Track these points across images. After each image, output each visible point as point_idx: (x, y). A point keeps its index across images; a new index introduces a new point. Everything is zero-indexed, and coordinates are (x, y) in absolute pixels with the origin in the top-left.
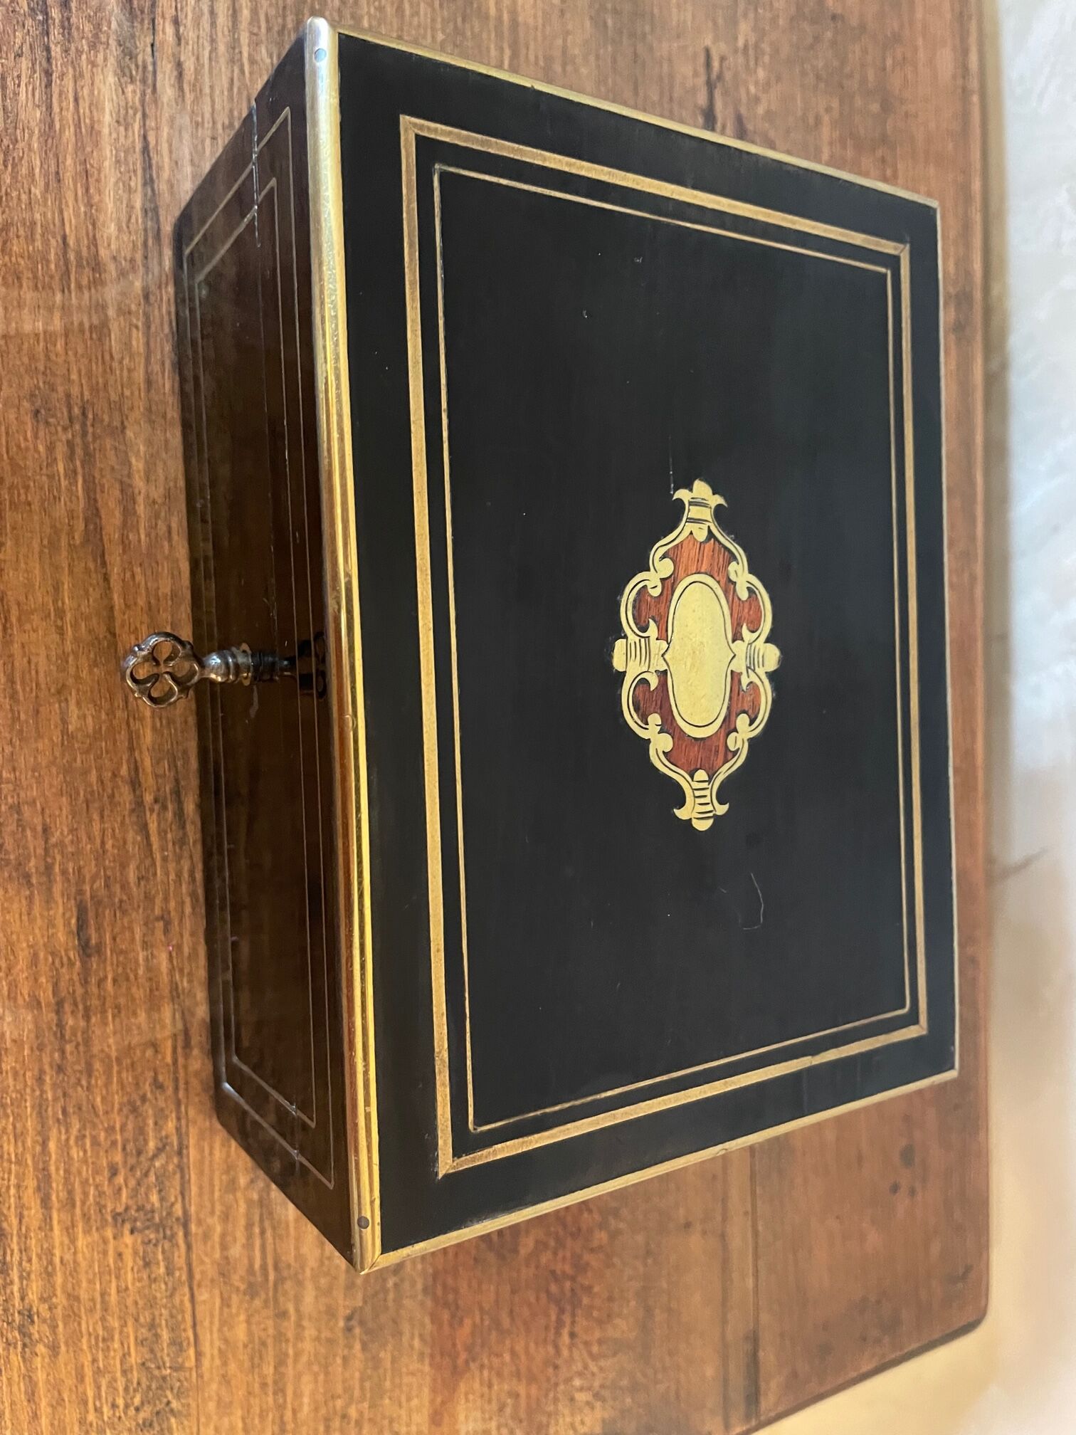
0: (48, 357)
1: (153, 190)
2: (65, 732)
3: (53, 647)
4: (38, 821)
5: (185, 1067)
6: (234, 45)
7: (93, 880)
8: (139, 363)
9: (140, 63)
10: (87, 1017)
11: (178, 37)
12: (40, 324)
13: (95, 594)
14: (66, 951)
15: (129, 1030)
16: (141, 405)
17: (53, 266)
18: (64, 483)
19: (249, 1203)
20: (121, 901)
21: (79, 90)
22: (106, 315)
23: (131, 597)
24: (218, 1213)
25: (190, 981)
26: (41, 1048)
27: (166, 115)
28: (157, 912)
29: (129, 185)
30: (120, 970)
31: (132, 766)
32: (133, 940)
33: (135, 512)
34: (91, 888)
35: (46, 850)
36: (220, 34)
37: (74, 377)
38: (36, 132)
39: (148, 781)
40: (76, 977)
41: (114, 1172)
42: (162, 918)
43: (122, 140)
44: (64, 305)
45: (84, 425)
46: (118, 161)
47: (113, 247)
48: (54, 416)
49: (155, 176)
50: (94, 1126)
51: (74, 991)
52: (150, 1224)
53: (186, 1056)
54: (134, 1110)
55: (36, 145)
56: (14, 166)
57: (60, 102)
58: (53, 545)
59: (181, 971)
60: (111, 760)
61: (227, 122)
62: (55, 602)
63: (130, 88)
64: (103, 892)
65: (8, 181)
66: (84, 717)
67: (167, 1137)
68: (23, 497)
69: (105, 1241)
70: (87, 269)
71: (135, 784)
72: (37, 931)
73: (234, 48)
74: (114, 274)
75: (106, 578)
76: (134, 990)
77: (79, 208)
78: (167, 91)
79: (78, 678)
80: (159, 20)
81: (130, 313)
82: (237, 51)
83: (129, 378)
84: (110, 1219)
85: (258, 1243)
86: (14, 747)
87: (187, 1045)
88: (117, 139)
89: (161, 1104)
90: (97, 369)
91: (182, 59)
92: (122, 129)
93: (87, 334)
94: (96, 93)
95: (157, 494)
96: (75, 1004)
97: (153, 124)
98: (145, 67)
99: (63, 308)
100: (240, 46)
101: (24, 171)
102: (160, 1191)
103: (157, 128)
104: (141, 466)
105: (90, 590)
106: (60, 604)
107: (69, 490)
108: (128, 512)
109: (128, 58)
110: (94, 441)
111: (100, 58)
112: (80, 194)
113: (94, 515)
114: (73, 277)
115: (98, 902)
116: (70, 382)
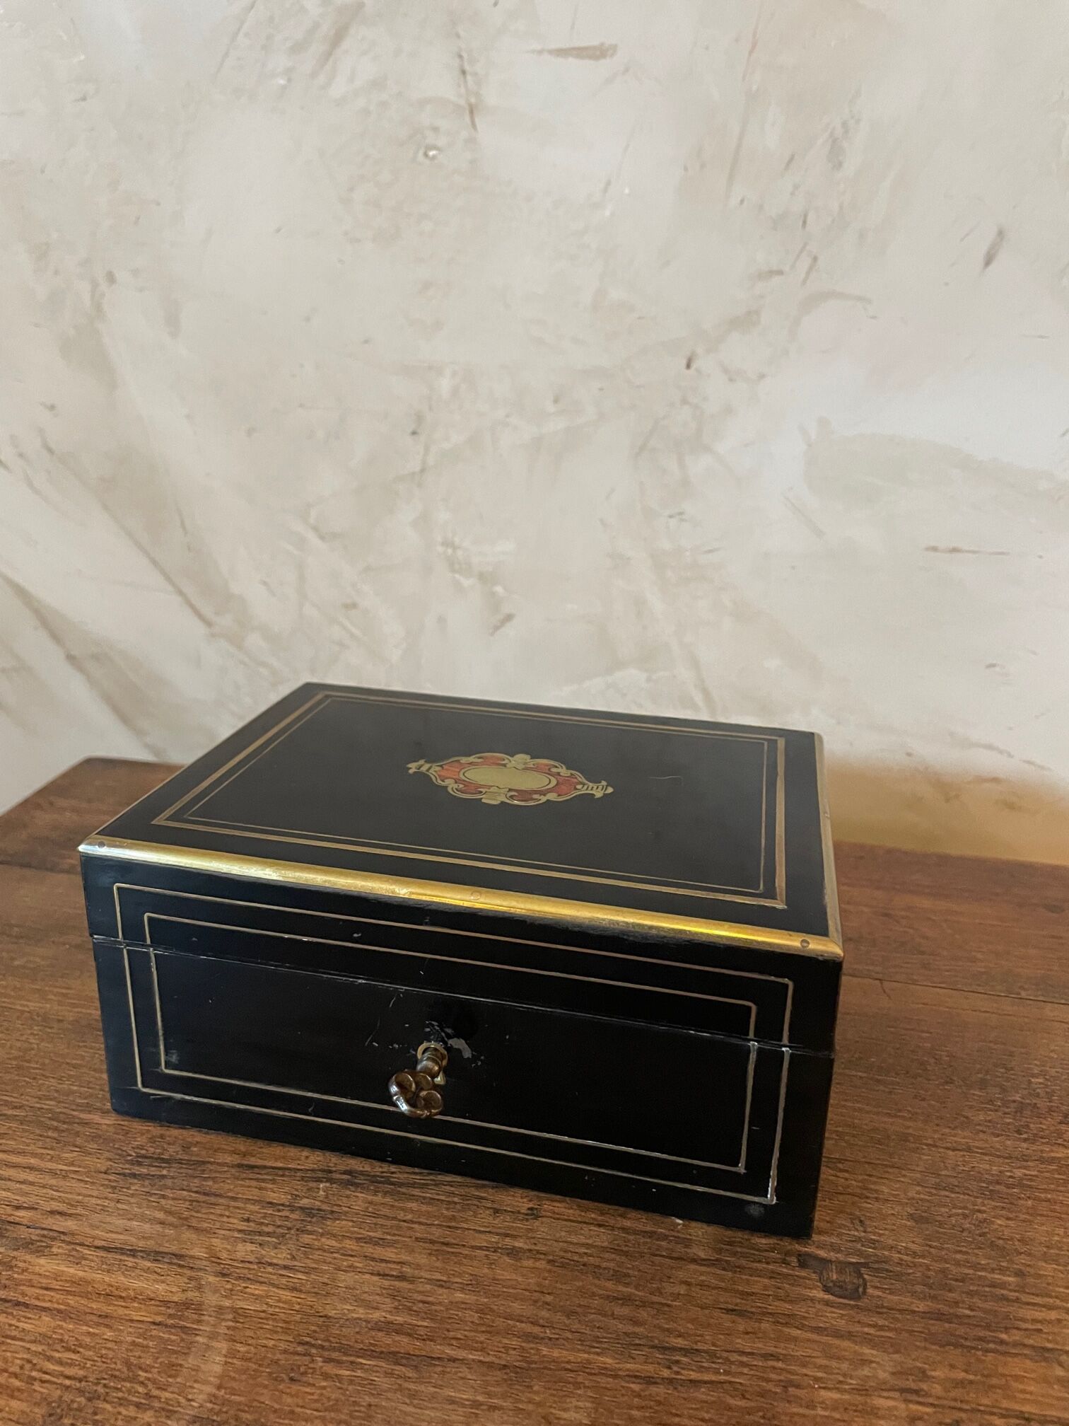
0: (249, 1360)
1: (141, 1251)
3: (506, 1418)
5: (939, 1398)
6: (53, 1173)
8: (274, 1292)
9: (38, 1238)
11: (30, 1208)
12: (218, 1358)
13: (464, 1371)
16: (311, 1299)
17: (173, 1337)
18: (359, 1373)
20: (763, 1417)
21: (39, 1285)
22: (228, 1308)
23: (476, 1345)
25: (851, 1377)
27: (88, 1230)
28: (778, 1390)
29: (130, 1267)
31: (634, 1379)
32: (804, 1416)
33: (402, 1325)
36: (41, 1181)
37: (271, 1343)
38: (60, 1323)
39: (649, 1370)
42: (785, 1387)
43: (92, 1264)
44: (208, 1336)
45: (313, 1346)
46: (108, 1271)
47: (173, 1290)
48: (299, 1367)
49: (130, 1248)
53: (927, 1395)
55: (71, 1326)
56: (80, 1346)
57: (44, 1301)
59: (841, 1382)
60: (623, 1395)
61: (110, 1190)
62: (464, 1406)
63: (55, 1250)
65: (91, 1353)
66: (576, 1407)
68: (363, 1409)
70: (186, 1313)
71: (650, 1381)
73: (56, 1174)
74: (197, 1294)
75: (454, 1360)
77: (134, 1307)
78: (70, 1224)
79: (539, 1404)
80: (11, 1219)
81: (231, 1290)
82: (58, 1172)
83: (285, 1302)
87: (916, 1392)
88: (91, 1268)
90: (270, 1324)
91: (49, 1210)
92: (83, 1262)
93: (238, 1325)
94: (47, 1274)
95: (388, 1305)
97: (91, 1240)
98: (44, 1236)
99: (210, 1338)
100: (57, 1169)
101: (88, 1340)
103: (94, 1238)
104: (361, 1310)
105: (460, 1374)
106: (467, 1403)
107: (366, 1371)
108: (399, 1330)
109: (30, 1246)
110: (330, 1341)
111: (21, 1264)
112: (123, 1304)
113: (394, 1357)
114: (188, 1325)
116: (274, 1348)
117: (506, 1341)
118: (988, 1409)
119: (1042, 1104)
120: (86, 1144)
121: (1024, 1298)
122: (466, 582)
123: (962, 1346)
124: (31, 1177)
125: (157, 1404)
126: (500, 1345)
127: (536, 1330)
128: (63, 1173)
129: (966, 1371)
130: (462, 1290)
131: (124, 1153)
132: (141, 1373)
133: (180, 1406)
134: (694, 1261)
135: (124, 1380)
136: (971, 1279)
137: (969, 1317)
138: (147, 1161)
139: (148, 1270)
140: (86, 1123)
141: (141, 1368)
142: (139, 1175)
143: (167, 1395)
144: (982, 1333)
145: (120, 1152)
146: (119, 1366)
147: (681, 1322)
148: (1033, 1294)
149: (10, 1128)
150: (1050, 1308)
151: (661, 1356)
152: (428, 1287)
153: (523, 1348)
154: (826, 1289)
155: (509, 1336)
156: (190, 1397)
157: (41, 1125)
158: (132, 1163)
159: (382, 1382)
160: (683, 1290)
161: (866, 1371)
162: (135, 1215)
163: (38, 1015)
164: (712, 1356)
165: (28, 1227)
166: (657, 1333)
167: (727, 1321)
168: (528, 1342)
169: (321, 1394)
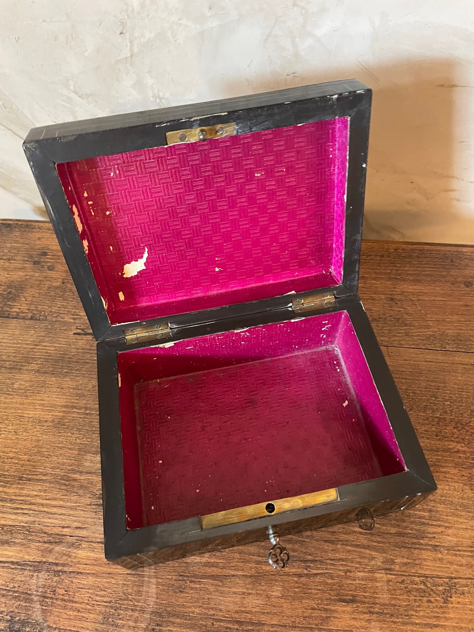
0: (164, 585)
2: (281, 598)
3: (254, 597)
4: (309, 611)
5: (397, 571)
7: (331, 595)
9: (76, 541)
10: (376, 604)
11: (68, 527)
12: (153, 586)
13: (238, 580)
14: (353, 608)
15: (383, 590)
17: (136, 579)
18: (202, 586)
19: (448, 554)
20: (339, 586)
21: (83, 563)
23: (240, 568)
24: (450, 566)
25: (368, 565)
26: (384, 621)
27: (92, 534)
28: (343, 574)
30: (361, 590)
31: (294, 576)
32: (352, 584)
34: (333, 596)
35: (320, 610)
36: (67, 513)
37: (170, 577)
38: (96, 579)
39: (300, 571)
40: (362, 606)
41: (430, 601)
42: (346, 573)
43: (99, 550)
45: (185, 576)
48: (182, 586)
50: (413, 606)
51: (367, 607)
52: (449, 591)
53: (394, 570)
54: (410, 591)
55: (100, 580)
56: (105, 588)
57: (86, 570)
58: (222, 592)
59: (365, 568)
60: (292, 583)
62: (239, 595)
63: (83, 546)
64: (335, 592)
65: (110, 590)
66: (277, 590)
67: (420, 581)
68: (206, 600)
69: (453, 607)
71: (300, 576)
72: (345, 617)
73: (72, 508)
75: (234, 576)
76: (369, 586)
78: (83, 533)
79: (264, 591)
80: (62, 533)
84: (445, 605)
85: (462, 553)
86: (285, 616)
87: (390, 570)
89: (409, 582)
91: (75, 527)
92: (96, 550)
93: (157, 571)
94: (84, 557)
96: (371, 607)
99: (149, 578)
100: (71, 506)
102: (439, 586)
105: (236, 582)
106: (241, 593)
107: (205, 584)
109: (74, 545)
110: (190, 573)
111: (74, 555)
113: (213, 577)
114: (140, 573)
115: (338, 595)
116: (172, 579)
117: (250, 565)
118: (414, 574)
119: (448, 417)
120: (78, 491)
121: (431, 522)
123: (407, 547)
125: (138, 608)
126: (248, 567)
127: (260, 559)
128: (74, 507)
129: (407, 558)
132: (129, 596)
133: (146, 608)
135: (125, 600)
136: (412, 515)
137: (410, 533)
140: (75, 480)
141: (128, 594)
143: (140, 604)
144: (415, 541)
145: (92, 493)
146: (121, 595)
147: (310, 549)
148: (434, 520)
149: (46, 486)
150: (439, 526)
151: (303, 564)
153: (256, 567)
154: (360, 527)
155: (251, 563)
156: (148, 604)
157: (58, 483)
159: (212, 589)
161: (373, 563)
164: (321, 562)
165: (70, 536)
166: (302, 555)
167: (326, 546)
168: (257, 564)
169: (192, 596)
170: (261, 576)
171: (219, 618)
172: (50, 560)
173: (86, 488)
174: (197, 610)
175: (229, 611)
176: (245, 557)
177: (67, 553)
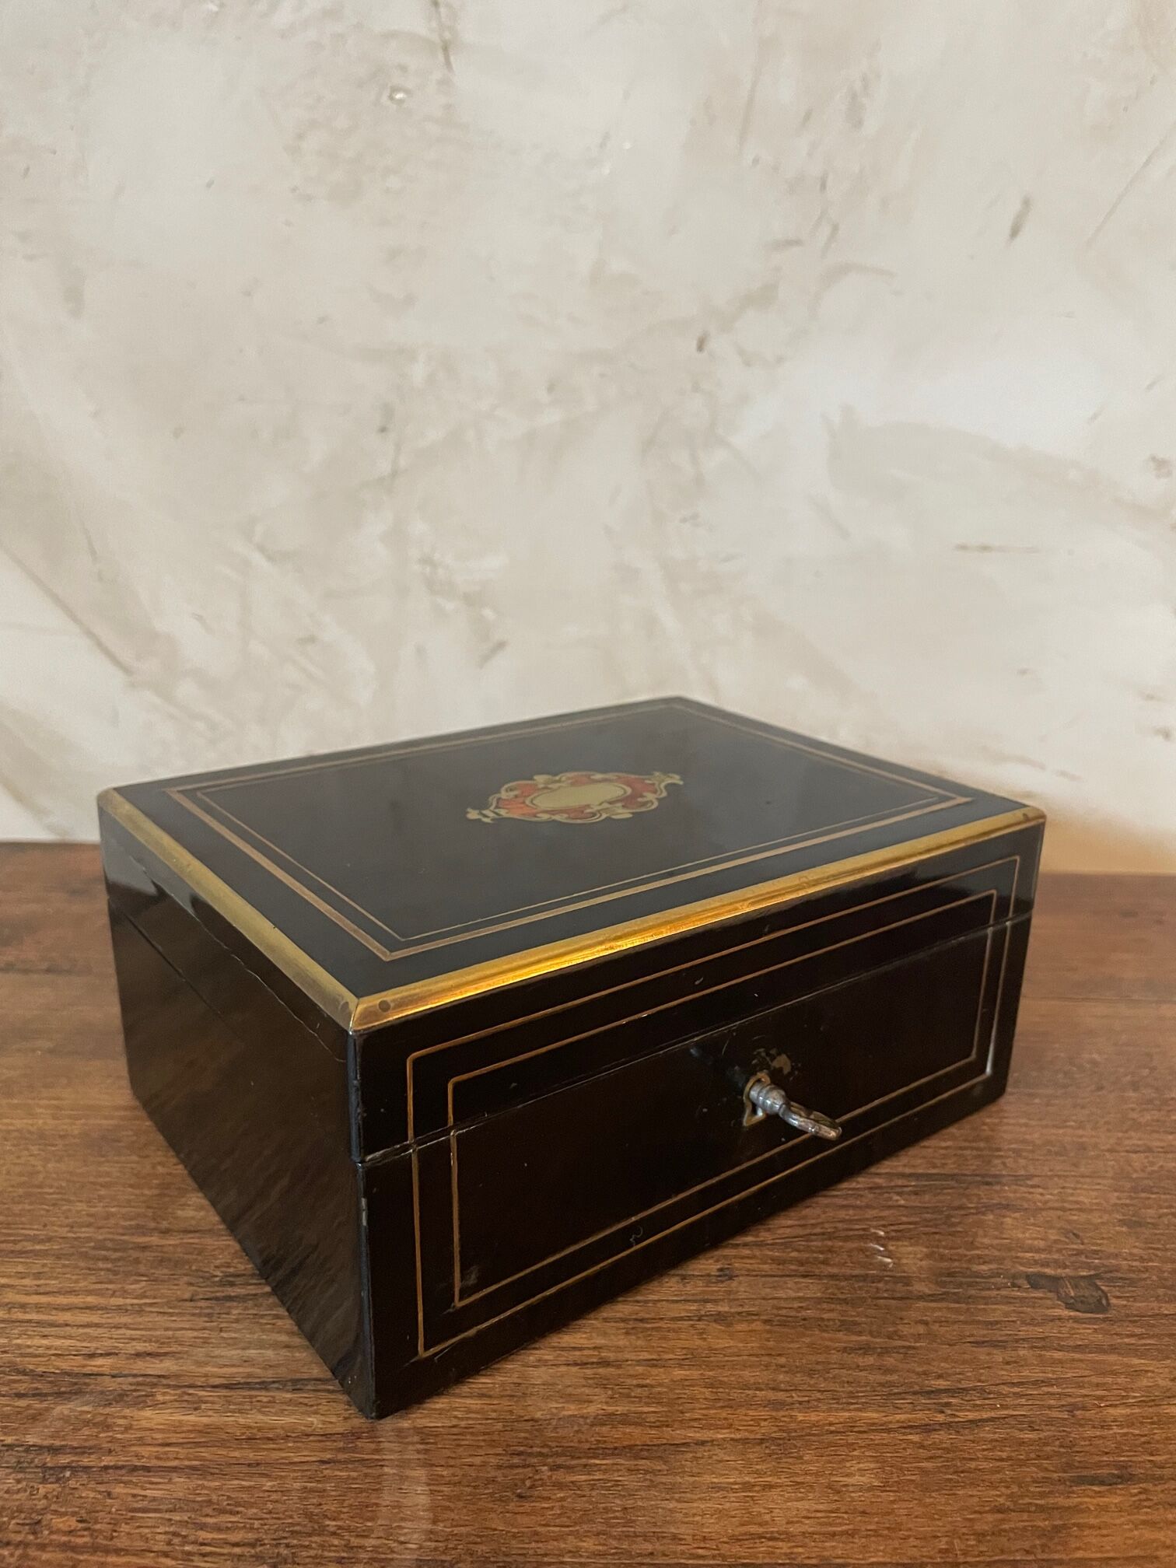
0: (459, 1483)
1: (274, 1382)
2: (882, 1489)
3: (786, 1495)
4: (990, 1517)
6: (121, 1309)
7: (1046, 1470)
8: (459, 1403)
9: (133, 1387)
11: (108, 1354)
12: (420, 1488)
13: (722, 1455)
14: (1132, 1495)
16: (507, 1404)
17: (354, 1474)
18: (598, 1476)
20: (1061, 1446)
21: (154, 1442)
22: (409, 1429)
23: (720, 1423)
25: (1132, 1390)
27: (193, 1368)
28: (1063, 1415)
29: (269, 1402)
30: (1139, 1449)
31: (908, 1431)
32: (1102, 1437)
33: (626, 1414)
34: (1055, 1472)
35: (1022, 1511)
36: (109, 1321)
37: (478, 1461)
38: (200, 1482)
39: (921, 1417)
40: (1159, 1488)
42: (1071, 1411)
43: (217, 1407)
44: (397, 1466)
45: (531, 1455)
46: (240, 1411)
47: (332, 1420)
48: (523, 1481)
49: (258, 1380)
55: (217, 1484)
56: (238, 1504)
57: (168, 1459)
58: (671, 1489)
59: (1124, 1397)
60: (904, 1449)
61: (206, 1319)
62: (734, 1491)
64: (1056, 1462)
65: (255, 1511)
66: (860, 1470)
68: (619, 1514)
70: (359, 1444)
71: (927, 1429)
72: (1118, 1521)
73: (127, 1310)
75: (703, 1443)
76: (1156, 1437)
77: (290, 1447)
78: (168, 1365)
79: (817, 1474)
80: (87, 1370)
82: (129, 1308)
86: (909, 1537)
88: (216, 1411)
90: (468, 1440)
91: (133, 1352)
92: (203, 1406)
93: (428, 1447)
94: (160, 1427)
95: (601, 1395)
97: (203, 1379)
98: (138, 1384)
99: (401, 1467)
100: (126, 1305)
101: (245, 1496)
103: (206, 1376)
104: (572, 1407)
105: (715, 1457)
106: (736, 1487)
107: (605, 1472)
108: (625, 1420)
109: (125, 1398)
110: (549, 1447)
111: (121, 1422)
112: (274, 1446)
113: (633, 1451)
114: (366, 1457)
115: (1069, 1466)
116: (484, 1465)
117: (751, 1413)
120: (153, 1271)
122: (449, 606)
124: (95, 1318)
125: (363, 1556)
126: (749, 1418)
127: (781, 1396)
128: (137, 1308)
130: (681, 1366)
131: (207, 1274)
132: (328, 1522)
133: (393, 1552)
134: (921, 1297)
135: (310, 1535)
138: (238, 1280)
139: (290, 1402)
140: (145, 1247)
141: (326, 1516)
142: (236, 1297)
143: (372, 1542)
145: (201, 1274)
146: (297, 1519)
147: (935, 1363)
149: (44, 1265)
151: (928, 1401)
152: (640, 1369)
153: (774, 1417)
154: (1069, 1307)
155: (753, 1407)
156: (402, 1539)
157: (85, 1256)
158: (222, 1284)
160: (921, 1329)
161: (1145, 1382)
162: (250, 1342)
163: (30, 1132)
164: (982, 1392)
165: (113, 1376)
166: (914, 1378)
167: (982, 1354)
168: (777, 1410)
169: (562, 1507)
170: (794, 1438)
171: (676, 1561)
172: (31, 1440)
173: (178, 1263)
174: (589, 1544)
175: (704, 1539)
176: (729, 1394)
177: (100, 1419)
